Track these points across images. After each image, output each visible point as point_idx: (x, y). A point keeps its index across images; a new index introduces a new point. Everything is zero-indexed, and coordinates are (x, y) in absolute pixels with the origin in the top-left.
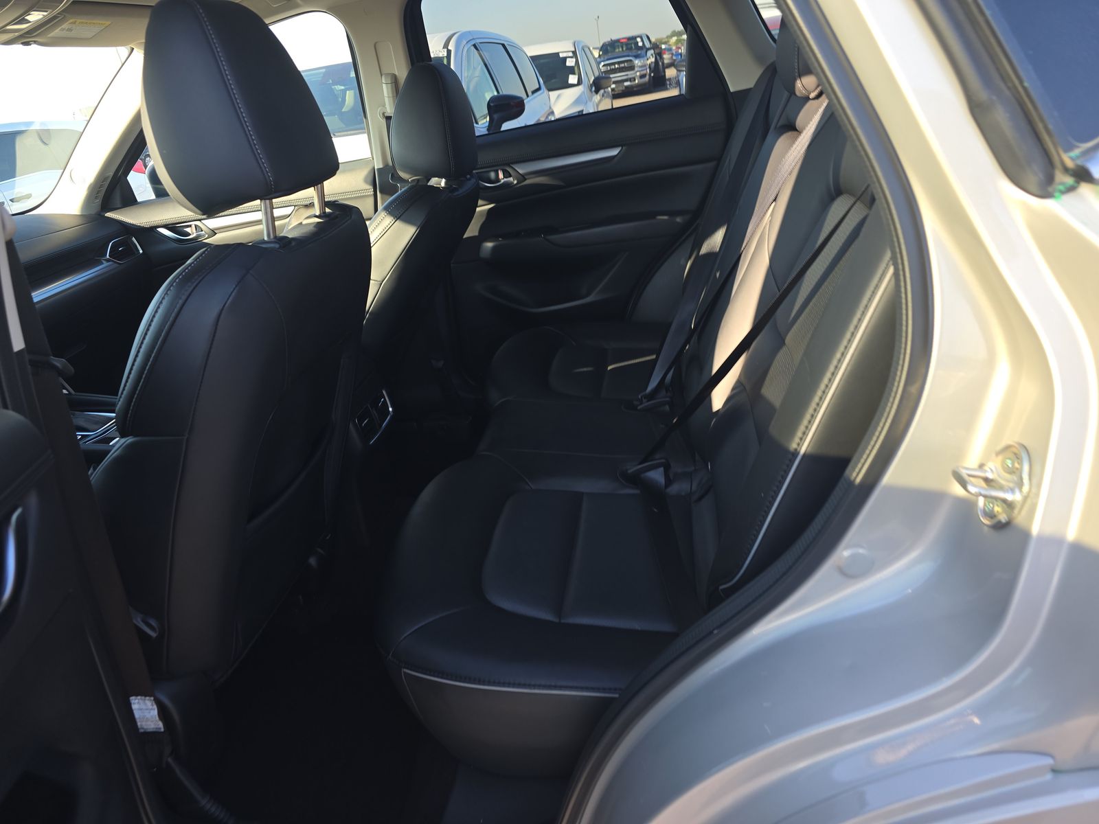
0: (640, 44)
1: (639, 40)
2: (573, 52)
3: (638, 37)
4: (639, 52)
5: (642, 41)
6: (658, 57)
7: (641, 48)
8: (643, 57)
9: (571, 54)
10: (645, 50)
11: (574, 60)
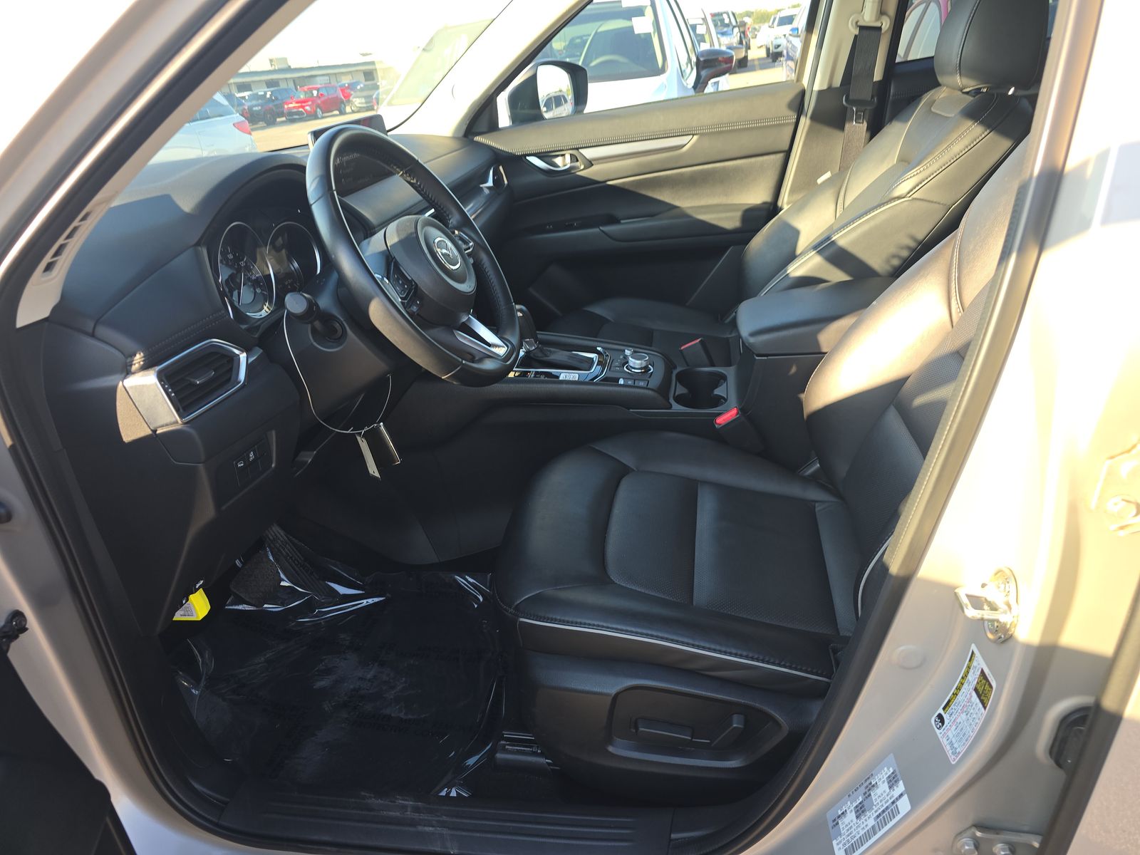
0: (727, 21)
1: (725, 16)
2: (703, 19)
3: (724, 13)
4: (725, 29)
5: (729, 17)
6: (742, 35)
7: (727, 25)
8: (731, 34)
9: (701, 22)
10: (731, 27)
11: (704, 27)
